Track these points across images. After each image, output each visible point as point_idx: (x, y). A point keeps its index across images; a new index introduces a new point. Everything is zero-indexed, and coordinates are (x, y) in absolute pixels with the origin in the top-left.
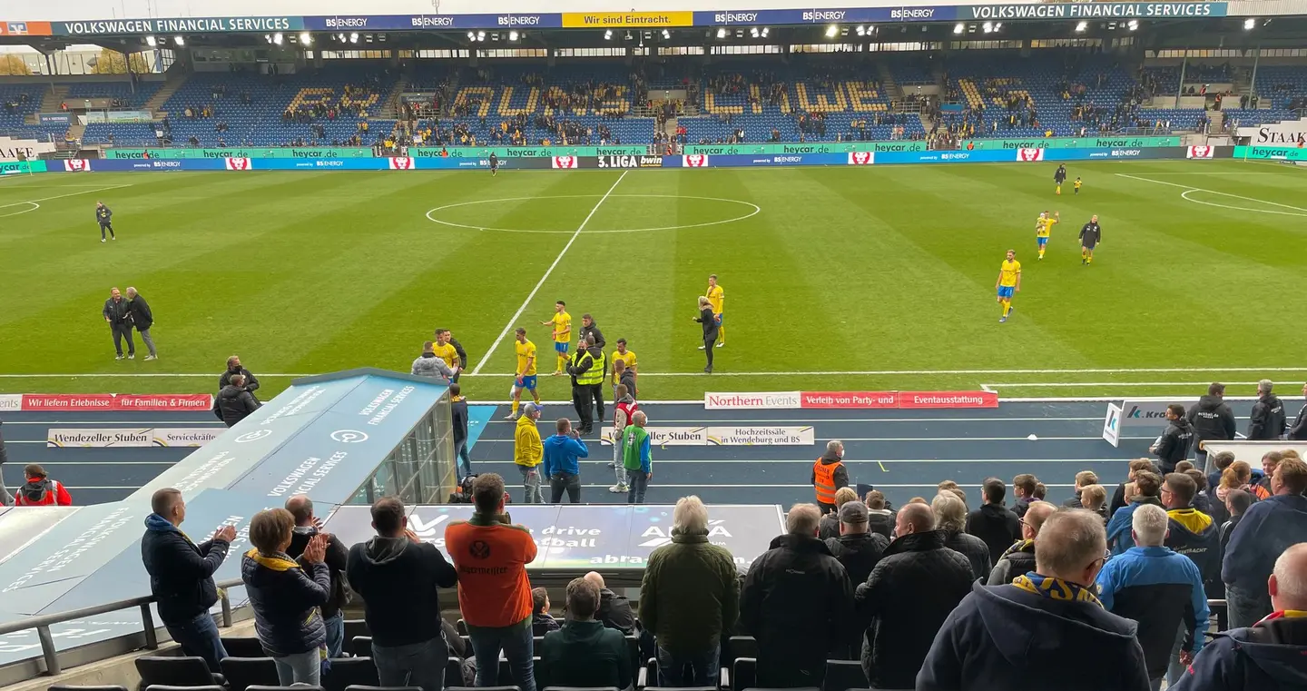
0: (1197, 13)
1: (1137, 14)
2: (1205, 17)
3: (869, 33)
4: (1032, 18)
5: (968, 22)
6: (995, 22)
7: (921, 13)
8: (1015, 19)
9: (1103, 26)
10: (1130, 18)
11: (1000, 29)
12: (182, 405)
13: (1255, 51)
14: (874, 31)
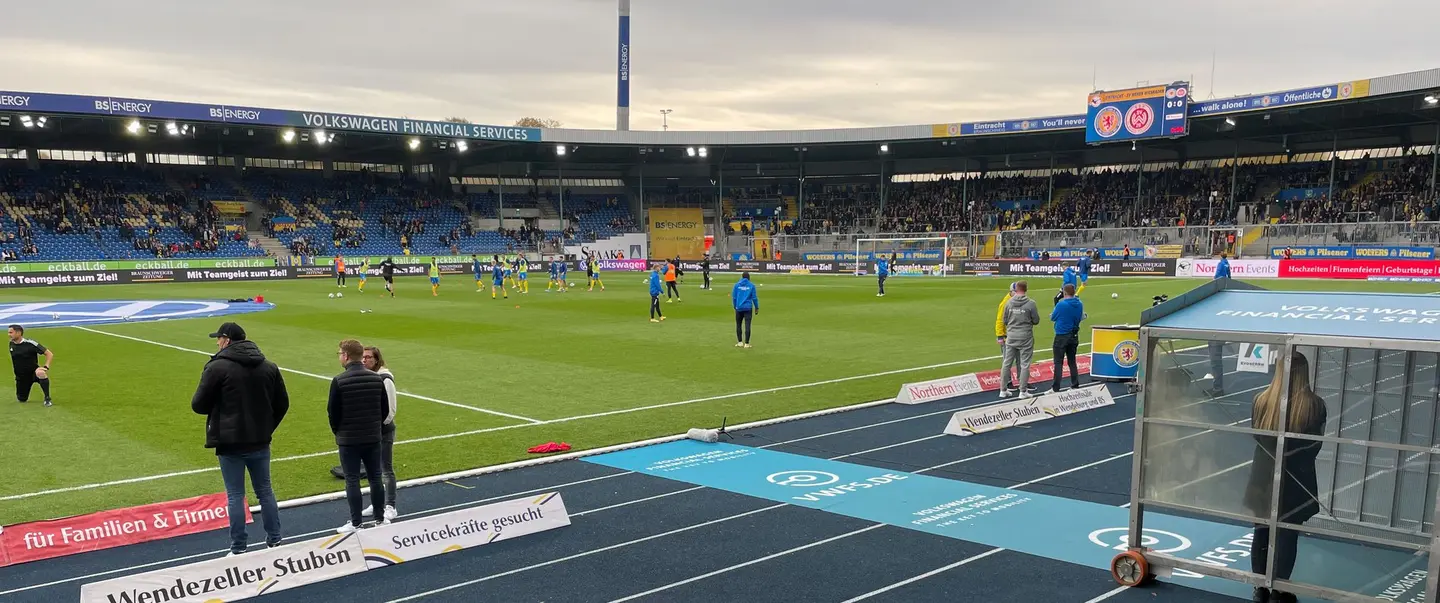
0: (517, 138)
1: (466, 135)
2: (524, 142)
3: (184, 132)
4: (366, 131)
5: (301, 129)
6: (328, 131)
7: (245, 115)
8: (349, 130)
9: (435, 145)
10: (459, 138)
11: (334, 139)
12: (184, 523)
13: (557, 181)
14: (189, 130)
